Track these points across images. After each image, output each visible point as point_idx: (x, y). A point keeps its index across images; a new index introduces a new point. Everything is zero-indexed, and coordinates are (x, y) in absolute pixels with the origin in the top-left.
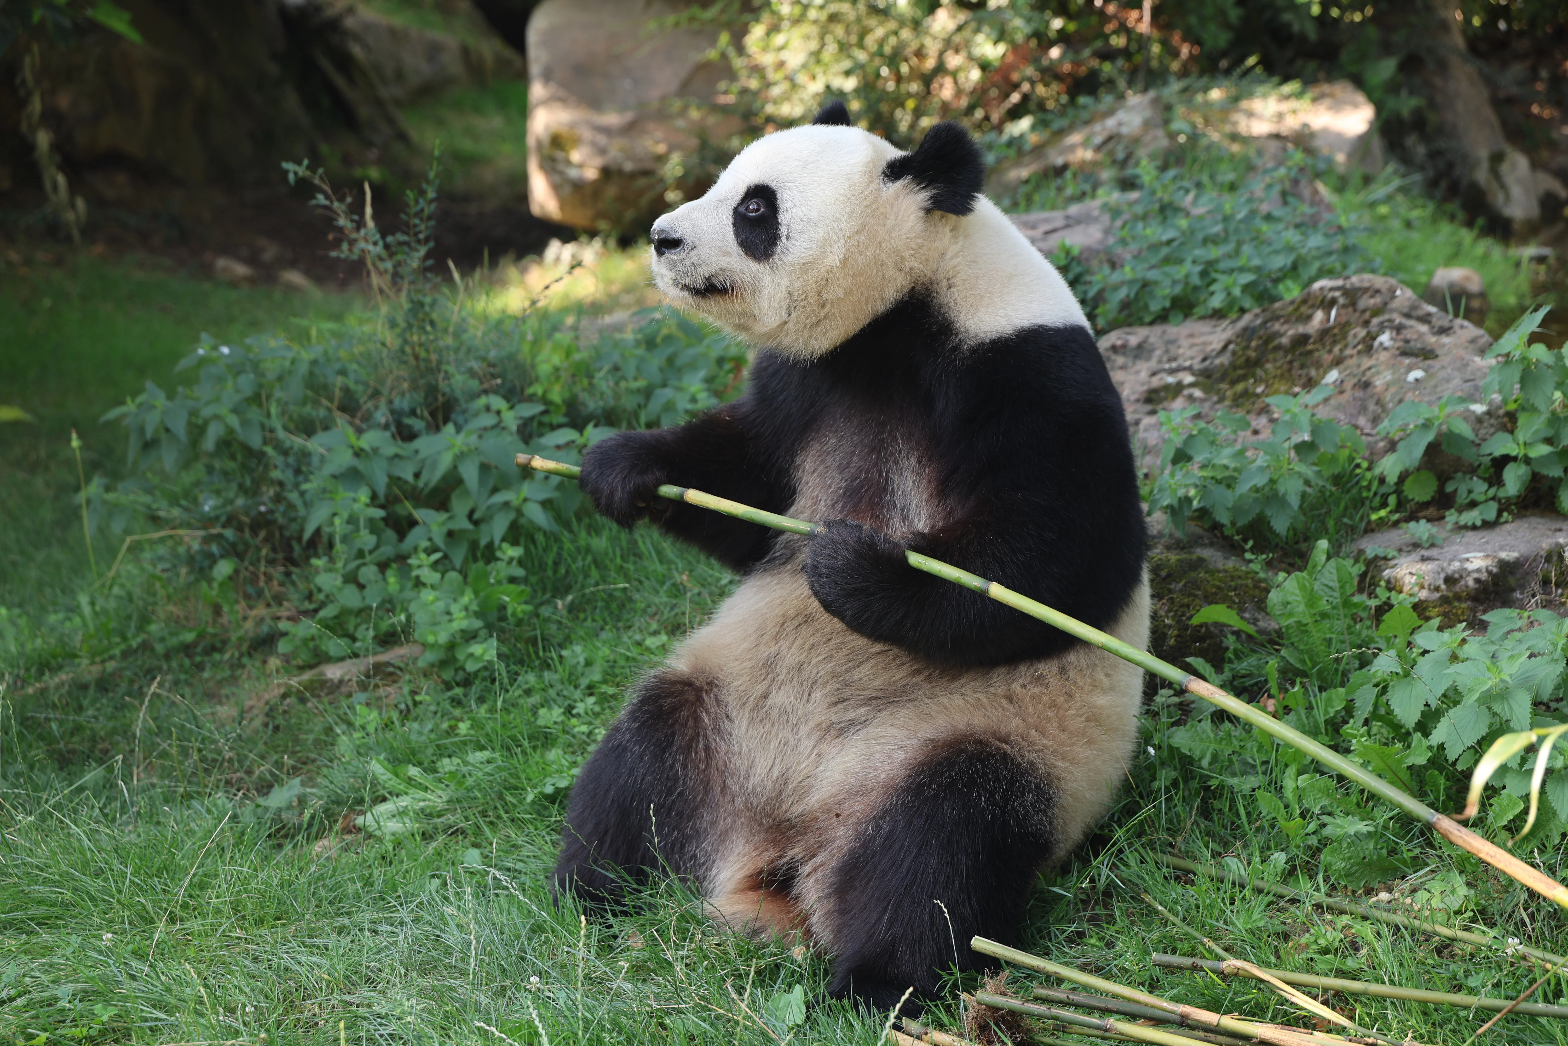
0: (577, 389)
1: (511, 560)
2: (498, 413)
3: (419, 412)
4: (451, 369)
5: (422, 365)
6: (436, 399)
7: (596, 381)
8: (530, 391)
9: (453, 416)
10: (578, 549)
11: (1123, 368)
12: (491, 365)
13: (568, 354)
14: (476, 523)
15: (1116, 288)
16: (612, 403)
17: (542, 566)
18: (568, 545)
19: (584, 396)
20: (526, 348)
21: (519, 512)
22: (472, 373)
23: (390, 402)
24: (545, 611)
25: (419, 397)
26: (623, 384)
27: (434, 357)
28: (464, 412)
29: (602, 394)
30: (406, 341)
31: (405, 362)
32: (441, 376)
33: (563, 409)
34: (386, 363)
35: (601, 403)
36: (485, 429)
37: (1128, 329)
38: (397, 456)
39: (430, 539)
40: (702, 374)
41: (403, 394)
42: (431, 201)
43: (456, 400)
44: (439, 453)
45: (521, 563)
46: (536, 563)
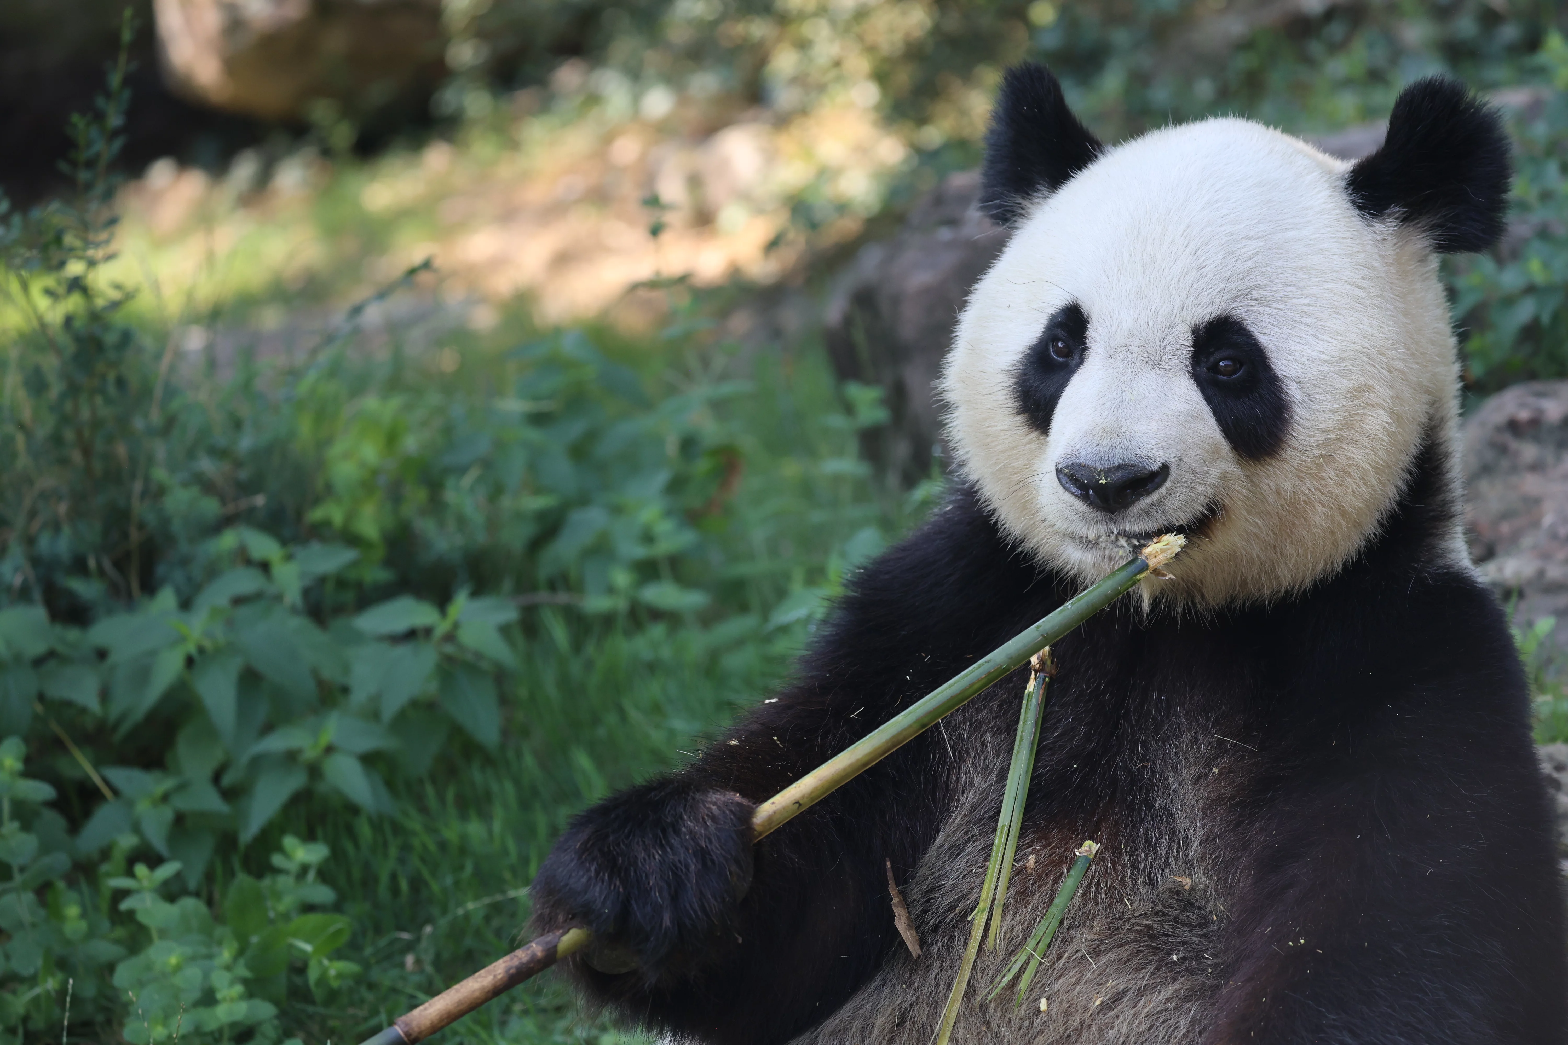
0: (408, 510)
1: (304, 869)
2: (265, 567)
3: (92, 563)
4: (160, 474)
5: (98, 466)
6: (125, 535)
7: (450, 496)
8: (317, 514)
9: (161, 570)
10: (443, 846)
11: (1537, 467)
12: (238, 464)
13: (392, 438)
14: (231, 794)
15: (1509, 301)
16: (481, 538)
17: (369, 881)
18: (423, 840)
19: (426, 526)
20: (305, 427)
21: (314, 771)
22: (207, 486)
23: (30, 541)
24: (386, 977)
25: (92, 531)
26: (507, 502)
27: (121, 450)
28: (185, 562)
29: (462, 521)
30: (65, 420)
31: (64, 462)
32: (138, 487)
33: (380, 553)
34: (23, 461)
35: (459, 540)
36: (238, 601)
37: (1537, 386)
38: (51, 654)
39: (136, 828)
40: (661, 478)
41: (56, 526)
42: (115, 134)
43: (170, 539)
44: (153, 653)
45: (324, 875)
46: (357, 873)
